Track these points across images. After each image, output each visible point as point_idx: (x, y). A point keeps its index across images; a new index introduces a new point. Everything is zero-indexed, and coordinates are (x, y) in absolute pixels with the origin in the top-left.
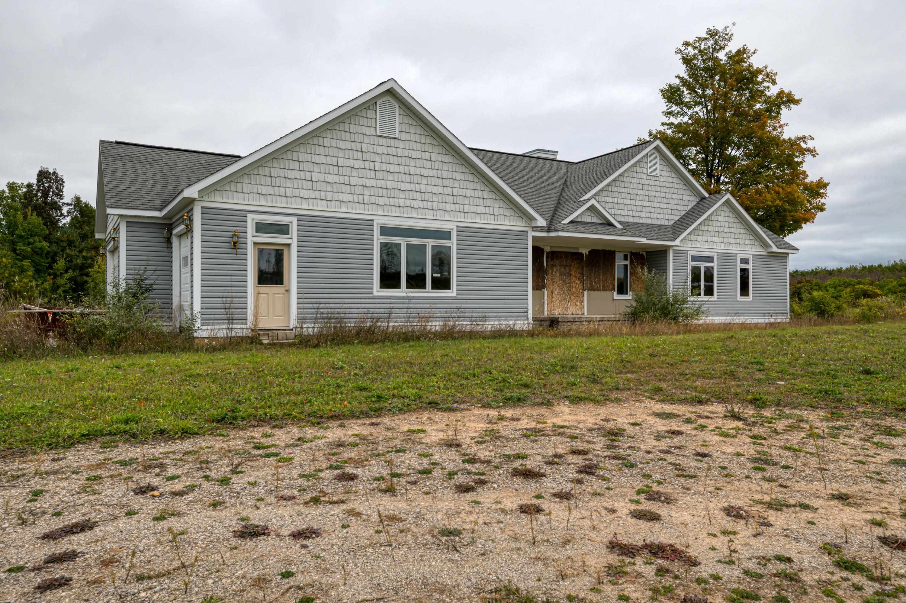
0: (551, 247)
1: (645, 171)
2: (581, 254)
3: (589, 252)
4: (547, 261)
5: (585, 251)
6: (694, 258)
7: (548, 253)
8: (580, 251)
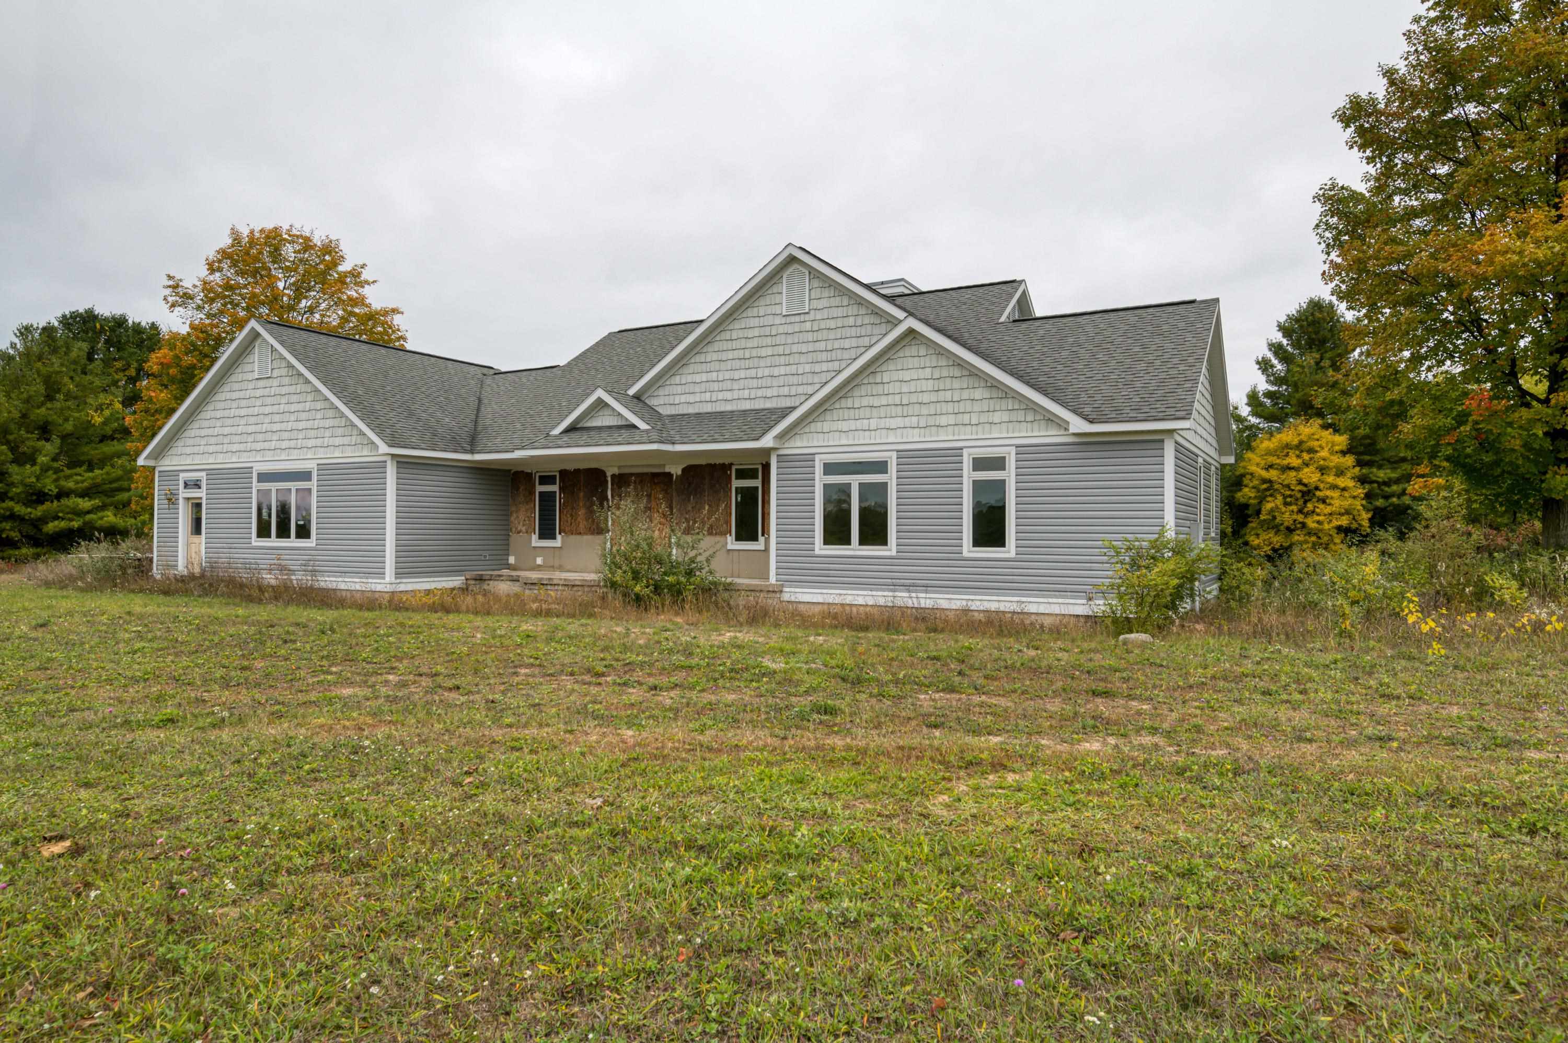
0: (619, 467)
1: (777, 309)
2: (669, 475)
3: (684, 470)
4: (612, 490)
5: (676, 470)
6: (829, 469)
7: (613, 476)
8: (667, 470)
